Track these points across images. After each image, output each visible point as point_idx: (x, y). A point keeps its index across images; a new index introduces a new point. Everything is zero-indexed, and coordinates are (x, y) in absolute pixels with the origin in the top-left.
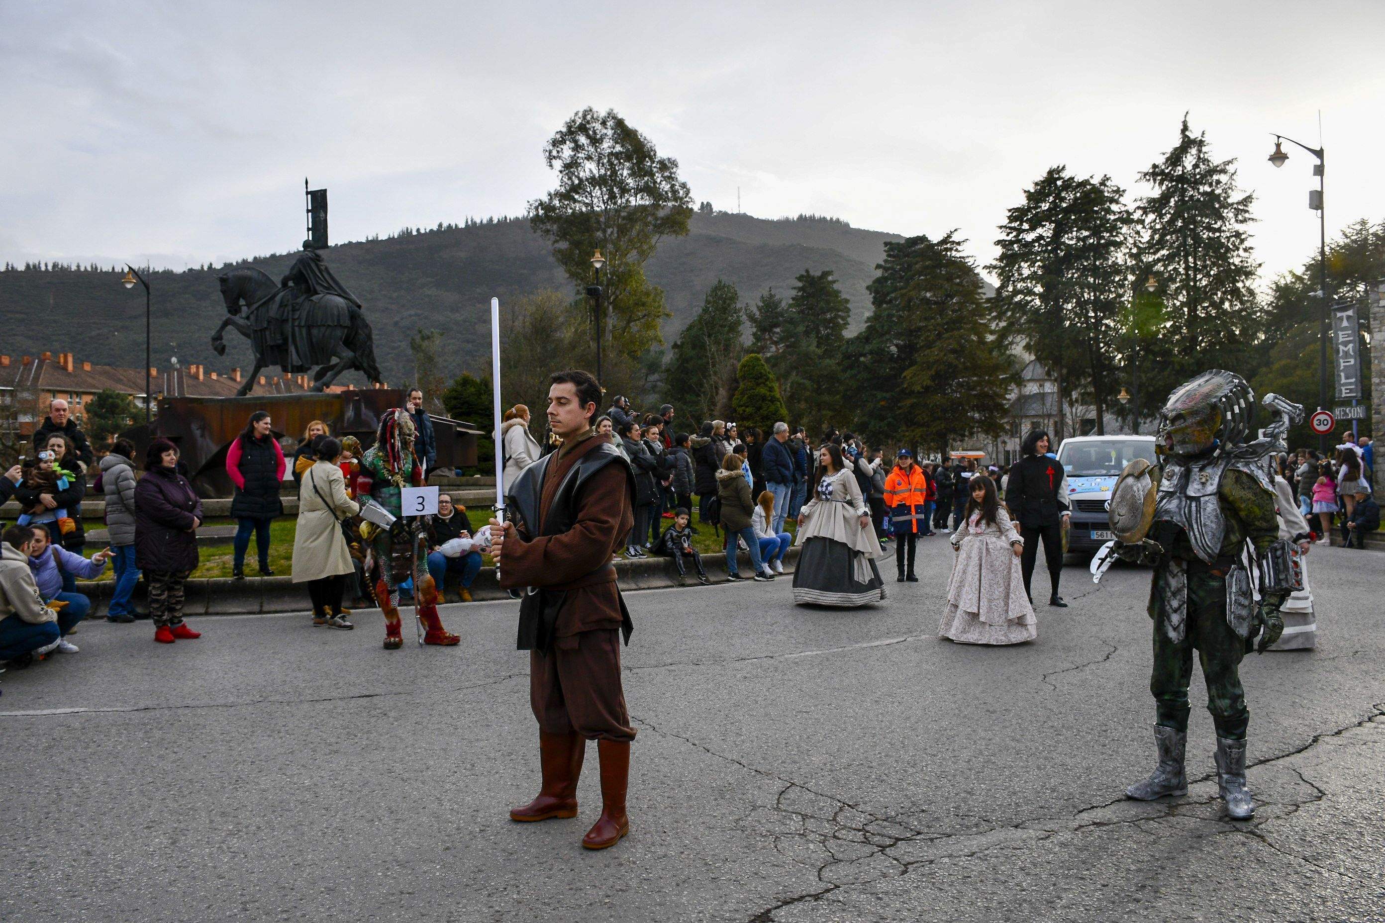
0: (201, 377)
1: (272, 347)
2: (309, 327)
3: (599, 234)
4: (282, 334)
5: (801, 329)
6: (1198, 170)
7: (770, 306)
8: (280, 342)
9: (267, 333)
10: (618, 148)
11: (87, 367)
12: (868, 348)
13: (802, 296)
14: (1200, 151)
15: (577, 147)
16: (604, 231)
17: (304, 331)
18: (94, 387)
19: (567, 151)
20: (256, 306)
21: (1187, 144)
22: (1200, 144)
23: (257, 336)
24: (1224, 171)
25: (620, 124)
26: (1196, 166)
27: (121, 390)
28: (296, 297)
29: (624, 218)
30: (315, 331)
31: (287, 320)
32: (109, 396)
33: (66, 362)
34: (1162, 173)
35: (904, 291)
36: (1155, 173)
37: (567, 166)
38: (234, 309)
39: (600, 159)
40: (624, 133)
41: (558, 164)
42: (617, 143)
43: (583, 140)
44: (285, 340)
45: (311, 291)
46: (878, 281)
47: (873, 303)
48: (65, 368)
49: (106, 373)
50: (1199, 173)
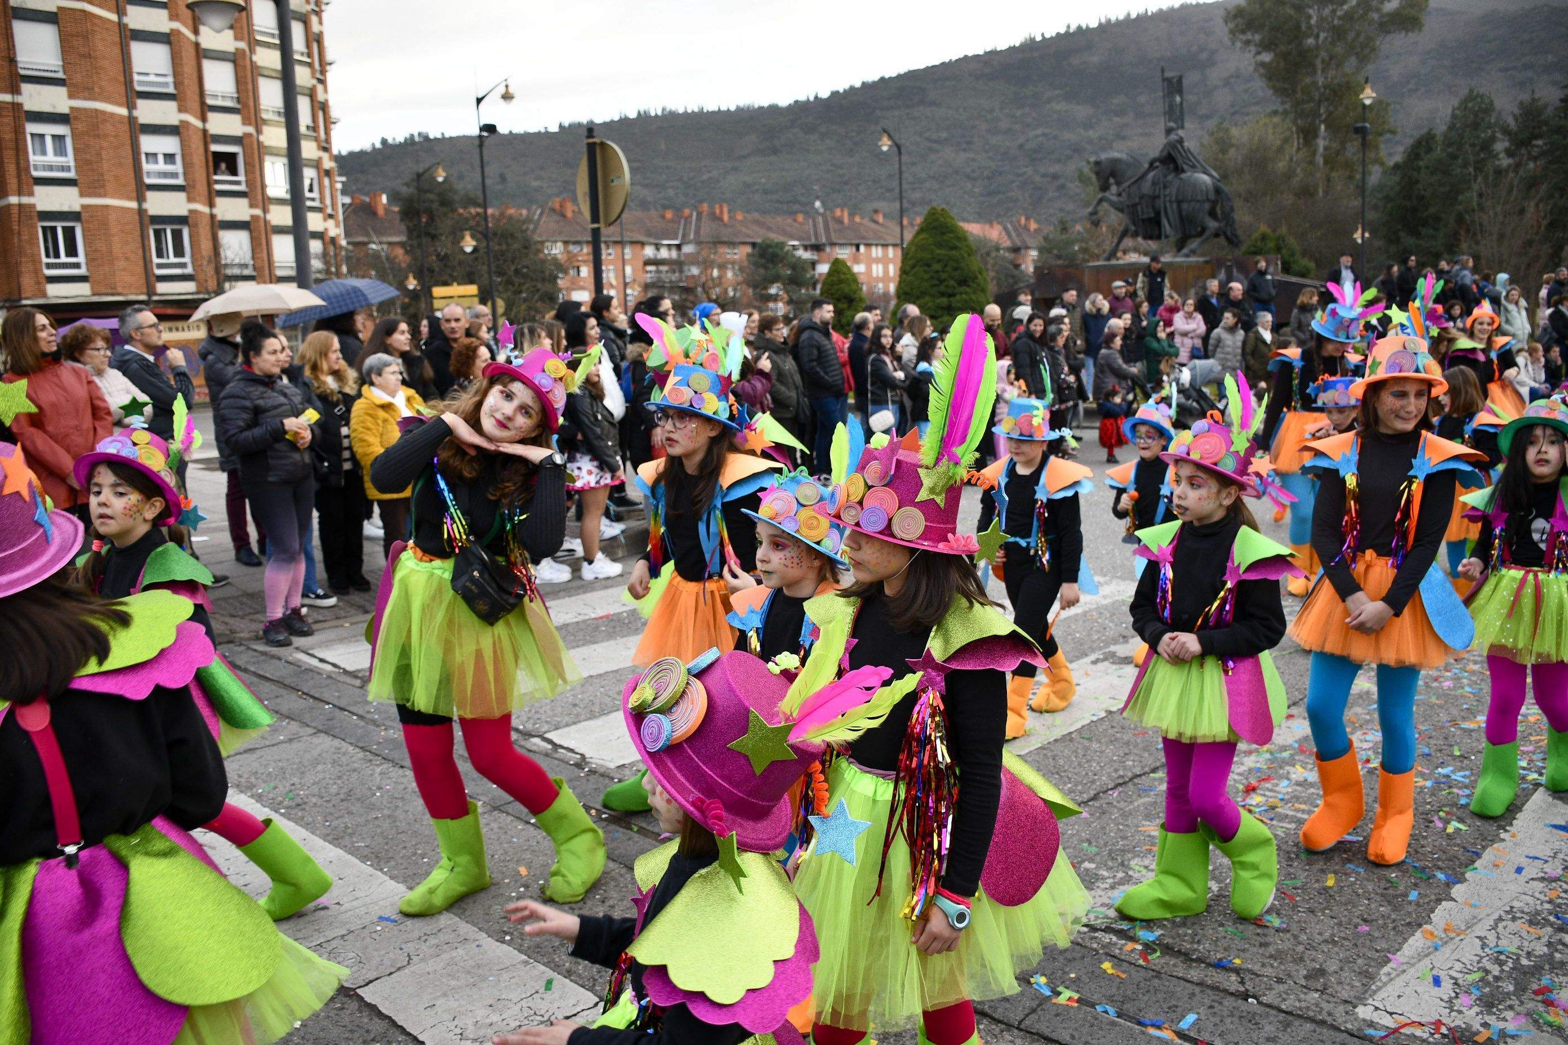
0: (846, 220)
1: (1143, 221)
2: (1179, 202)
3: (1311, 41)
4: (1153, 207)
7: (1530, 113)
8: (1152, 215)
9: (1139, 208)
11: (740, 217)
16: (1317, 37)
17: (1175, 205)
18: (749, 236)
20: (1127, 184)
23: (1130, 210)
27: (775, 237)
28: (1165, 176)
29: (1340, 18)
30: (1185, 206)
31: (1158, 197)
32: (769, 246)
33: (721, 212)
38: (1105, 188)
44: (1158, 214)
45: (1178, 170)
48: (721, 219)
49: (756, 222)
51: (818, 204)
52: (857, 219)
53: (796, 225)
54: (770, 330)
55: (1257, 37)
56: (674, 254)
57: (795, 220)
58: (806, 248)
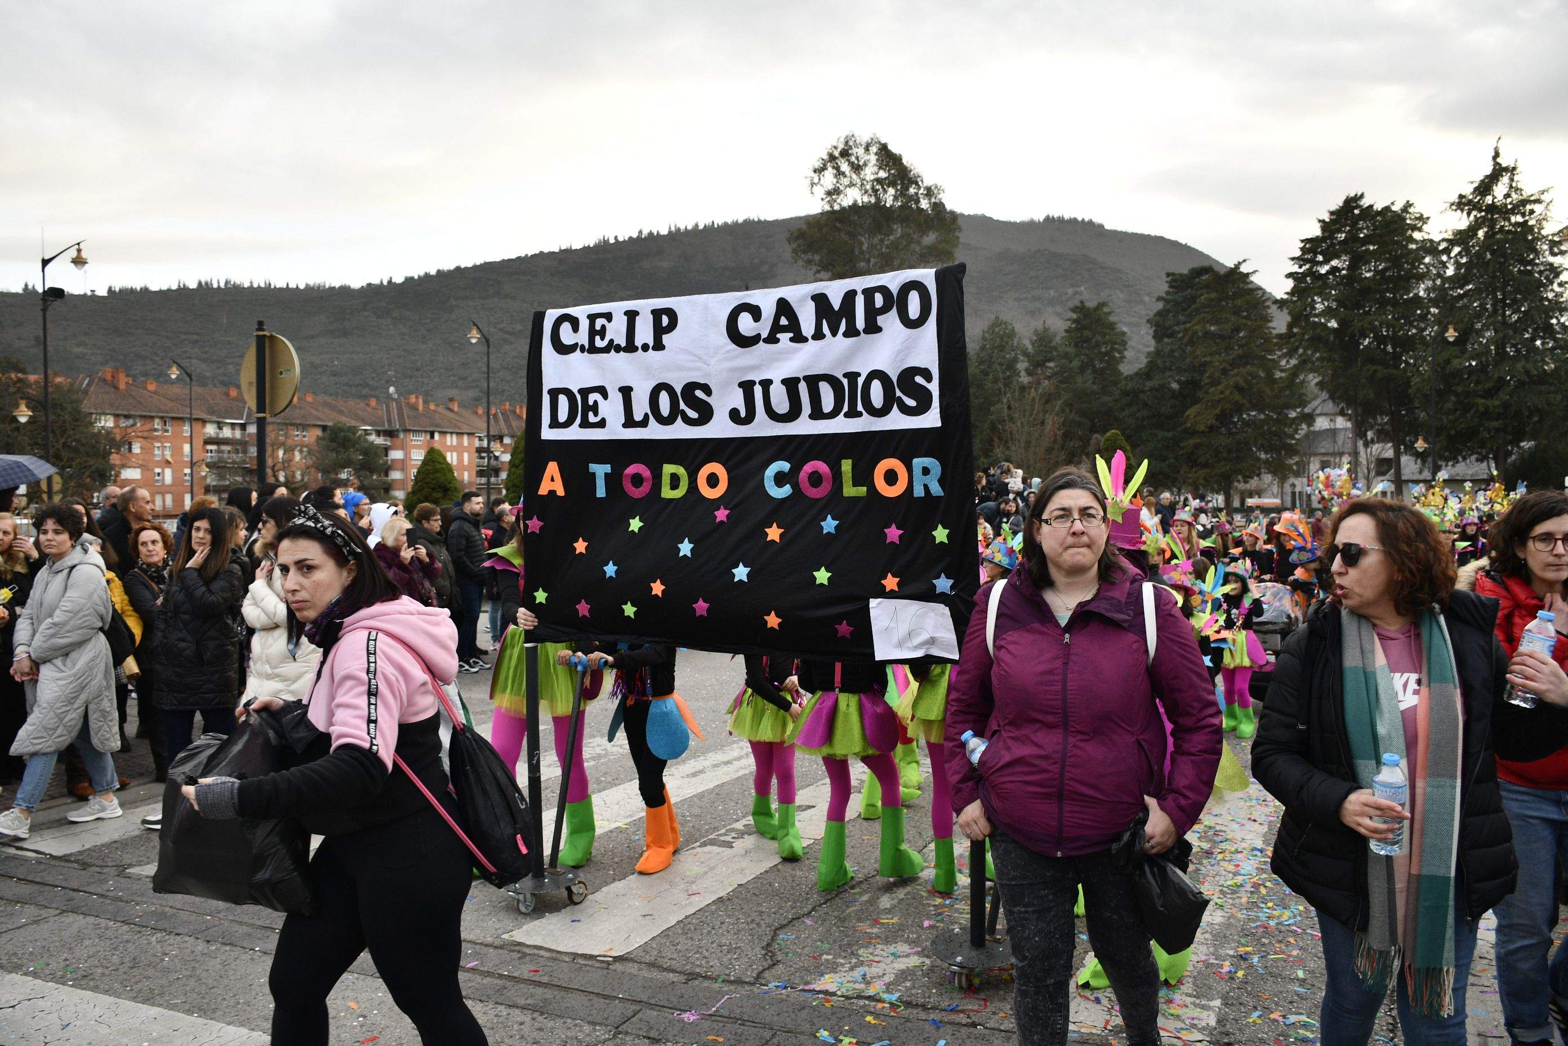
0: (421, 408)
5: (1076, 364)
6: (1509, 200)
7: (1043, 339)
10: (883, 174)
11: (309, 398)
12: (1149, 384)
13: (1076, 329)
14: (1512, 180)
15: (839, 173)
16: (869, 261)
18: (319, 419)
19: (829, 179)
21: (1498, 172)
22: (1512, 170)
24: (1538, 201)
25: (884, 148)
26: (1507, 196)
27: (347, 421)
29: (887, 247)
32: (341, 430)
34: (1470, 202)
35: (1188, 325)
36: (1462, 204)
37: (829, 193)
39: (862, 184)
40: (888, 158)
41: (820, 192)
42: (880, 168)
43: (845, 167)
46: (1159, 314)
47: (1154, 337)
49: (325, 404)
50: (1511, 203)
51: (392, 389)
52: (432, 407)
53: (369, 410)
54: (428, 520)
55: (817, 258)
56: (238, 434)
57: (368, 405)
58: (378, 433)
